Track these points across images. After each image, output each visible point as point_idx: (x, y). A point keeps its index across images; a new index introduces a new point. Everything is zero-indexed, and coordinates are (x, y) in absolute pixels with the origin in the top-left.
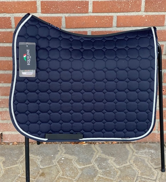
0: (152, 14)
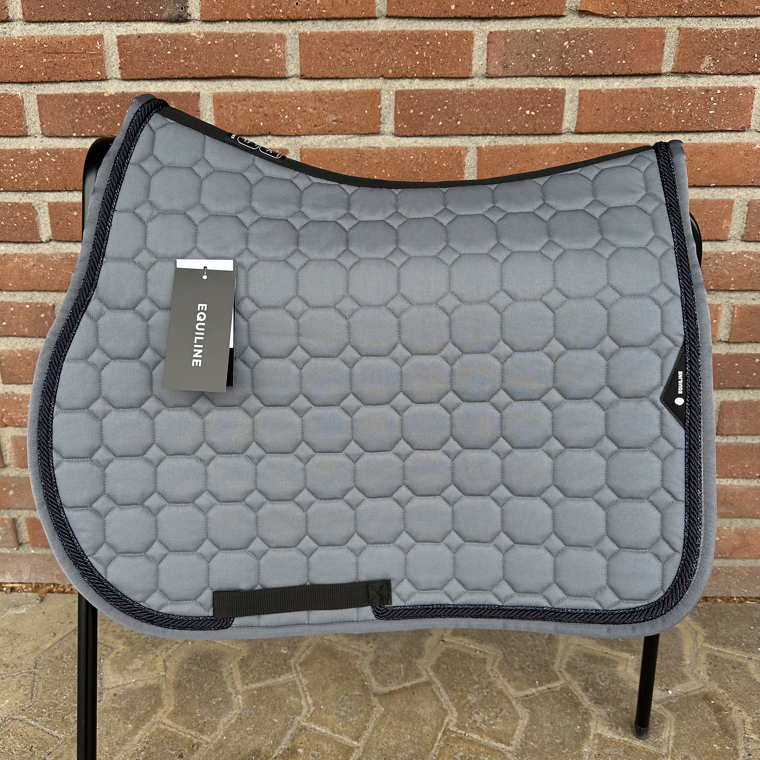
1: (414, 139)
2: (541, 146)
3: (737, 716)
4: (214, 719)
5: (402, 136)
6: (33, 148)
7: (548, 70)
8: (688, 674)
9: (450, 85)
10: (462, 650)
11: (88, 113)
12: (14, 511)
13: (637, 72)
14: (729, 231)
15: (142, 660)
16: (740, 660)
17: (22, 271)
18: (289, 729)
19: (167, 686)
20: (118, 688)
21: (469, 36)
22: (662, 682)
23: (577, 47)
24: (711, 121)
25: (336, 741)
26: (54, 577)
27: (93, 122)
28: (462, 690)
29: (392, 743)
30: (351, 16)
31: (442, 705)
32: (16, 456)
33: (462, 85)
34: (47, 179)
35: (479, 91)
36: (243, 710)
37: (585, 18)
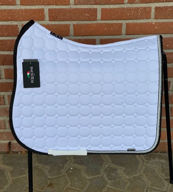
0: (162, 21)
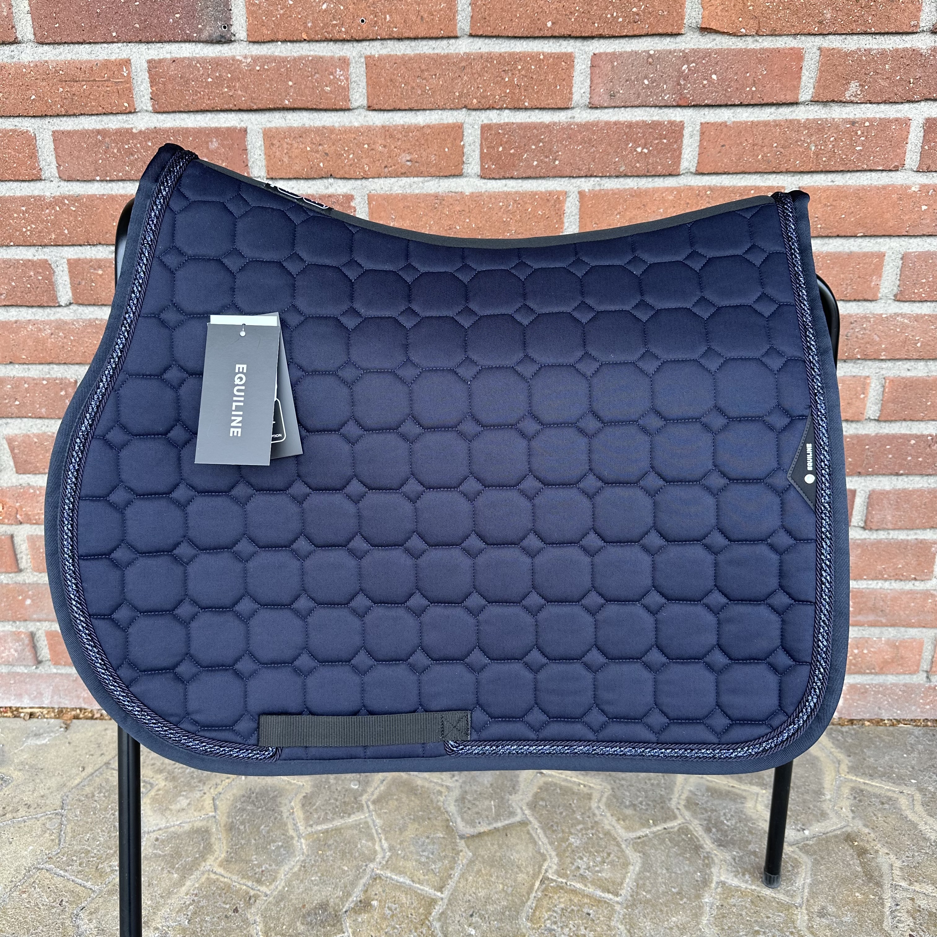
1: (504, 182)
2: (655, 190)
3: (884, 860)
4: (274, 866)
5: (490, 179)
6: (48, 194)
7: (663, 99)
8: (828, 811)
9: (546, 117)
10: (563, 783)
11: (113, 152)
12: (32, 624)
13: (770, 101)
14: (879, 289)
15: (187, 798)
16: (890, 794)
17: (37, 341)
18: (361, 878)
19: (217, 829)
20: (161, 832)
21: (569, 58)
22: (797, 820)
23: (698, 72)
24: (858, 159)
25: (415, 892)
26: (81, 700)
27: (119, 163)
28: (563, 831)
29: (482, 893)
30: (428, 35)
31: (539, 849)
32: (34, 559)
33: (561, 117)
34: (66, 231)
35: (581, 124)
36: (308, 856)
37: (708, 36)
